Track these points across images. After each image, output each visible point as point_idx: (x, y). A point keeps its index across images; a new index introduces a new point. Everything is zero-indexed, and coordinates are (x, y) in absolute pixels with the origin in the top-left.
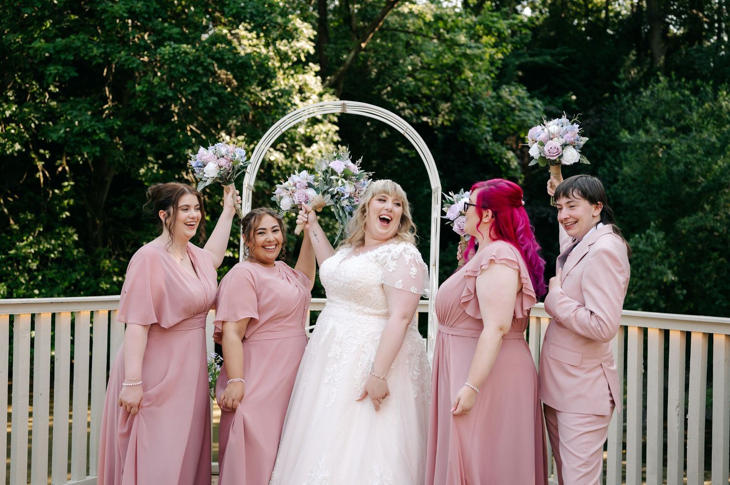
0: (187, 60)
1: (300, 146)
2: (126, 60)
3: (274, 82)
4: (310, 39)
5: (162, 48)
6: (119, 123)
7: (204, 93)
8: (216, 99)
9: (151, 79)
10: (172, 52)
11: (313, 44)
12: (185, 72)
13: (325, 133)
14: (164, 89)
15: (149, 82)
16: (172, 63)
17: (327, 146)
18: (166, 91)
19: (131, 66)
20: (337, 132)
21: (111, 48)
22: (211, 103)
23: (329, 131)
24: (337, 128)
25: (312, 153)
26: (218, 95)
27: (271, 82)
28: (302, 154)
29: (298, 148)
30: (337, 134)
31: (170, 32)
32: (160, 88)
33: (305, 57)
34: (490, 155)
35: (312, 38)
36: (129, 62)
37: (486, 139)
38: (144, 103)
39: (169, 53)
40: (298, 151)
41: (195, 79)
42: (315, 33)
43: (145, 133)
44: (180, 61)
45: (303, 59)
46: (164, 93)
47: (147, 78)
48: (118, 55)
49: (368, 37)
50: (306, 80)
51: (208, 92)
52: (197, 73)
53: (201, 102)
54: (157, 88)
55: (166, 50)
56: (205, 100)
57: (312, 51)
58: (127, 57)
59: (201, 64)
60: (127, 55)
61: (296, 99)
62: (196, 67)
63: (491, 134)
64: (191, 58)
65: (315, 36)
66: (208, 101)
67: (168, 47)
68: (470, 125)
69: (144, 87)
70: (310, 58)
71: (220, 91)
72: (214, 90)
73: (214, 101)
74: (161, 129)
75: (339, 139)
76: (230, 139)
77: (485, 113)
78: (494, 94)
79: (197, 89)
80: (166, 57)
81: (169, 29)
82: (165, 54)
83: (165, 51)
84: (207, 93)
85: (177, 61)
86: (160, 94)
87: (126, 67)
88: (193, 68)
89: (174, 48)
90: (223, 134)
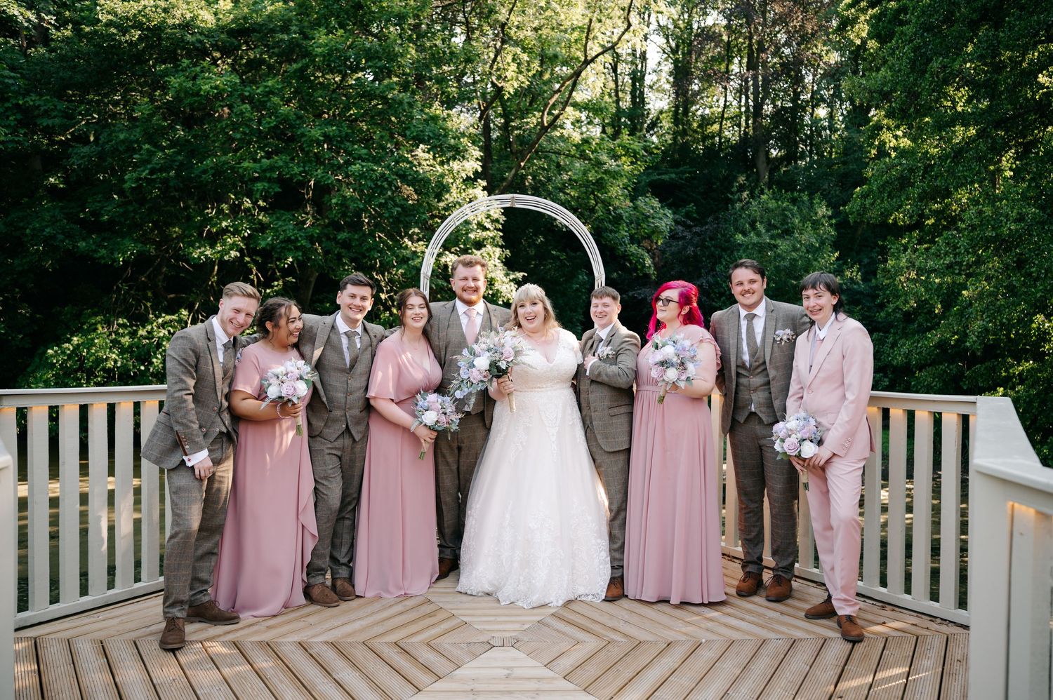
0: (374, 176)
2: (322, 177)
3: (448, 195)
4: (477, 159)
5: (353, 166)
6: (319, 231)
7: (390, 205)
8: (399, 209)
9: (344, 192)
10: (361, 169)
11: (480, 164)
13: (492, 238)
14: (356, 202)
15: (343, 195)
16: (361, 179)
17: (494, 248)
18: (357, 204)
19: (327, 184)
20: (501, 237)
21: (309, 167)
22: (395, 213)
23: (495, 236)
24: (501, 234)
26: (401, 206)
27: (446, 195)
30: (502, 239)
31: (360, 153)
32: (352, 201)
33: (474, 174)
34: (628, 255)
35: (480, 158)
36: (324, 178)
37: (624, 242)
38: (339, 213)
39: (359, 170)
41: (381, 192)
42: (482, 154)
43: (340, 239)
44: (368, 177)
45: (472, 176)
46: (355, 205)
47: (341, 192)
48: (315, 172)
49: (526, 158)
50: (475, 194)
51: (392, 203)
52: (383, 187)
53: (386, 212)
54: (350, 201)
55: (356, 167)
56: (390, 210)
57: (480, 169)
58: (323, 174)
59: (386, 179)
62: (382, 182)
63: (629, 238)
64: (378, 175)
65: (481, 156)
66: (393, 211)
67: (358, 165)
68: (611, 231)
69: (339, 200)
70: (478, 175)
71: (402, 202)
72: (398, 202)
73: (397, 211)
74: (354, 236)
75: (504, 243)
76: (412, 245)
77: (624, 220)
78: (631, 204)
79: (383, 201)
80: (356, 174)
81: (359, 150)
82: (356, 171)
83: (355, 169)
84: (392, 205)
85: (366, 177)
86: (353, 206)
87: (323, 183)
88: (379, 183)
89: (363, 166)
90: (406, 240)
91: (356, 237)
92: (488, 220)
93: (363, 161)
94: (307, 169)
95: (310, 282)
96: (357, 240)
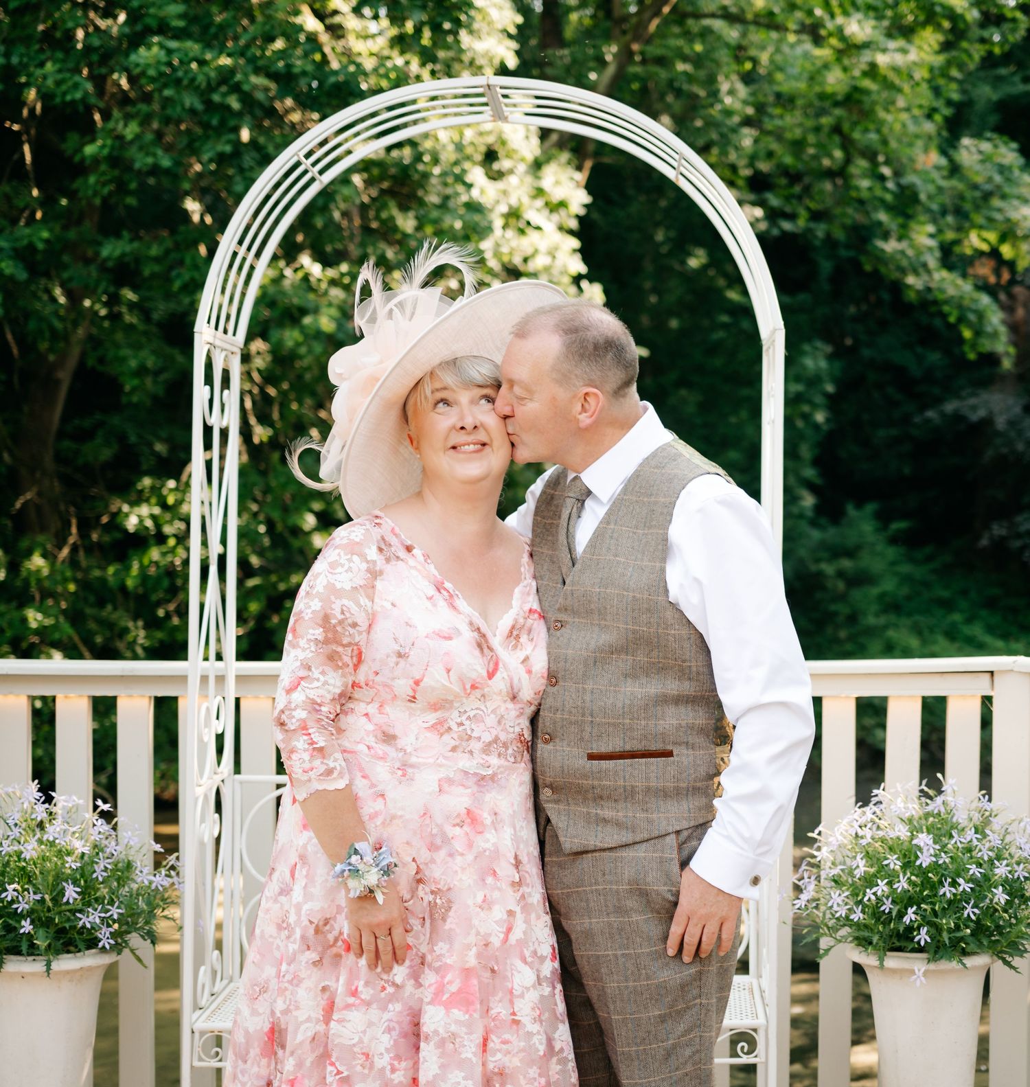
0: (202, 79)
2: (58, 84)
5: (142, 52)
9: (120, 126)
10: (165, 60)
11: (515, 46)
12: (199, 106)
13: (548, 253)
14: (152, 149)
15: (114, 134)
16: (165, 86)
18: (154, 155)
19: (69, 98)
20: (576, 251)
21: (22, 56)
31: (162, 14)
32: (140, 149)
34: (935, 302)
35: (513, 30)
36: (64, 88)
37: (925, 266)
38: (104, 184)
39: (159, 62)
41: (223, 122)
43: (108, 258)
44: (185, 82)
46: (150, 160)
48: (39, 72)
49: (646, 28)
54: (135, 148)
55: (150, 55)
58: (61, 76)
59: (236, 88)
60: (59, 72)
62: (224, 95)
63: (937, 253)
64: (213, 74)
67: (155, 49)
69: (103, 147)
74: (149, 248)
75: (584, 269)
76: (322, 270)
77: (922, 205)
78: (944, 160)
79: (227, 148)
80: (154, 72)
82: (148, 65)
83: (147, 58)
84: (253, 159)
85: (179, 80)
86: (144, 162)
87: (58, 100)
88: (216, 98)
89: (170, 52)
90: (305, 260)
91: (154, 251)
92: (539, 203)
94: (15, 60)
95: (58, 382)
96: (157, 260)
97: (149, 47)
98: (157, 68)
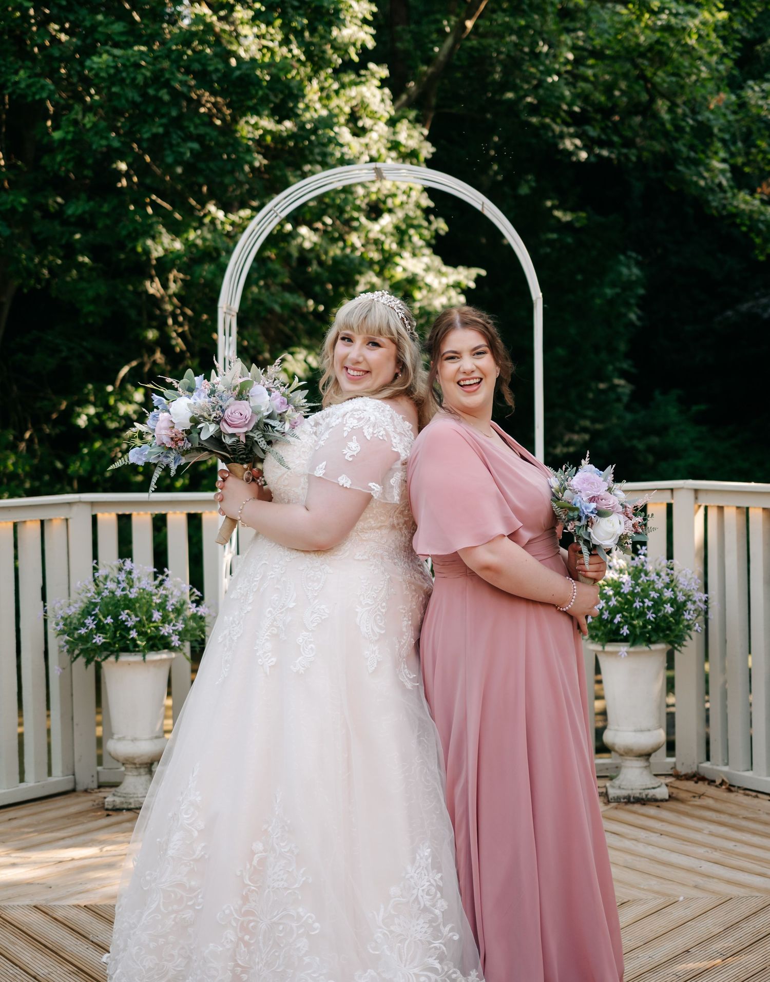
0: (140, 79)
1: (357, 219)
2: (29, 86)
3: (301, 106)
4: (365, 21)
5: (95, 59)
6: (24, 200)
7: (175, 136)
8: (195, 146)
9: (80, 117)
10: (112, 64)
11: (372, 31)
12: (138, 99)
13: (404, 192)
14: (105, 135)
15: (75, 123)
16: (113, 84)
19: (37, 97)
22: (188, 154)
23: (411, 189)
25: (382, 231)
26: (200, 139)
27: (296, 106)
28: (363, 235)
29: (355, 224)
30: (426, 195)
31: (108, 31)
32: (96, 134)
33: (357, 54)
35: (370, 18)
36: (33, 89)
39: (108, 66)
40: (355, 229)
41: (156, 111)
42: (375, 9)
43: (73, 215)
44: (128, 81)
45: (356, 59)
47: (73, 116)
48: (14, 78)
49: (477, 8)
50: (363, 97)
51: (179, 133)
52: (159, 100)
53: (168, 152)
54: (91, 134)
55: (101, 61)
56: (175, 149)
57: (371, 44)
58: (31, 80)
59: (165, 84)
60: (29, 77)
61: (345, 134)
62: (157, 90)
63: (729, 175)
65: (373, 14)
66: (182, 150)
67: (105, 56)
69: (67, 133)
70: (366, 55)
71: (202, 130)
72: (192, 129)
73: (192, 150)
75: (432, 204)
76: (225, 216)
77: (716, 136)
79: (161, 130)
80: (103, 74)
81: (106, 25)
82: (101, 69)
83: (99, 63)
84: (179, 137)
85: (123, 80)
86: (99, 144)
88: (151, 92)
90: (212, 208)
93: (116, 45)
97: (100, 55)
98: (107, 72)
